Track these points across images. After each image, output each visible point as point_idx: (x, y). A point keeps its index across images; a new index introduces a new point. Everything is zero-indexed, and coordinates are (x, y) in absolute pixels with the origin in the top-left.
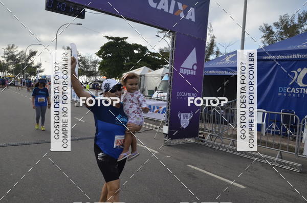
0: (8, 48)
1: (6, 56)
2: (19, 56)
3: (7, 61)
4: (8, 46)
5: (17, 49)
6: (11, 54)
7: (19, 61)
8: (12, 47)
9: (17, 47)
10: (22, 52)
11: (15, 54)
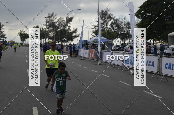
0: (49, 17)
1: (47, 24)
2: (58, 23)
3: (48, 28)
4: (49, 15)
5: (56, 17)
6: (51, 22)
7: (58, 28)
8: (52, 15)
9: (56, 15)
10: (60, 19)
11: (55, 21)
